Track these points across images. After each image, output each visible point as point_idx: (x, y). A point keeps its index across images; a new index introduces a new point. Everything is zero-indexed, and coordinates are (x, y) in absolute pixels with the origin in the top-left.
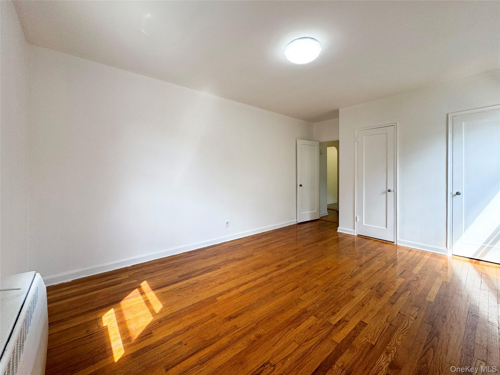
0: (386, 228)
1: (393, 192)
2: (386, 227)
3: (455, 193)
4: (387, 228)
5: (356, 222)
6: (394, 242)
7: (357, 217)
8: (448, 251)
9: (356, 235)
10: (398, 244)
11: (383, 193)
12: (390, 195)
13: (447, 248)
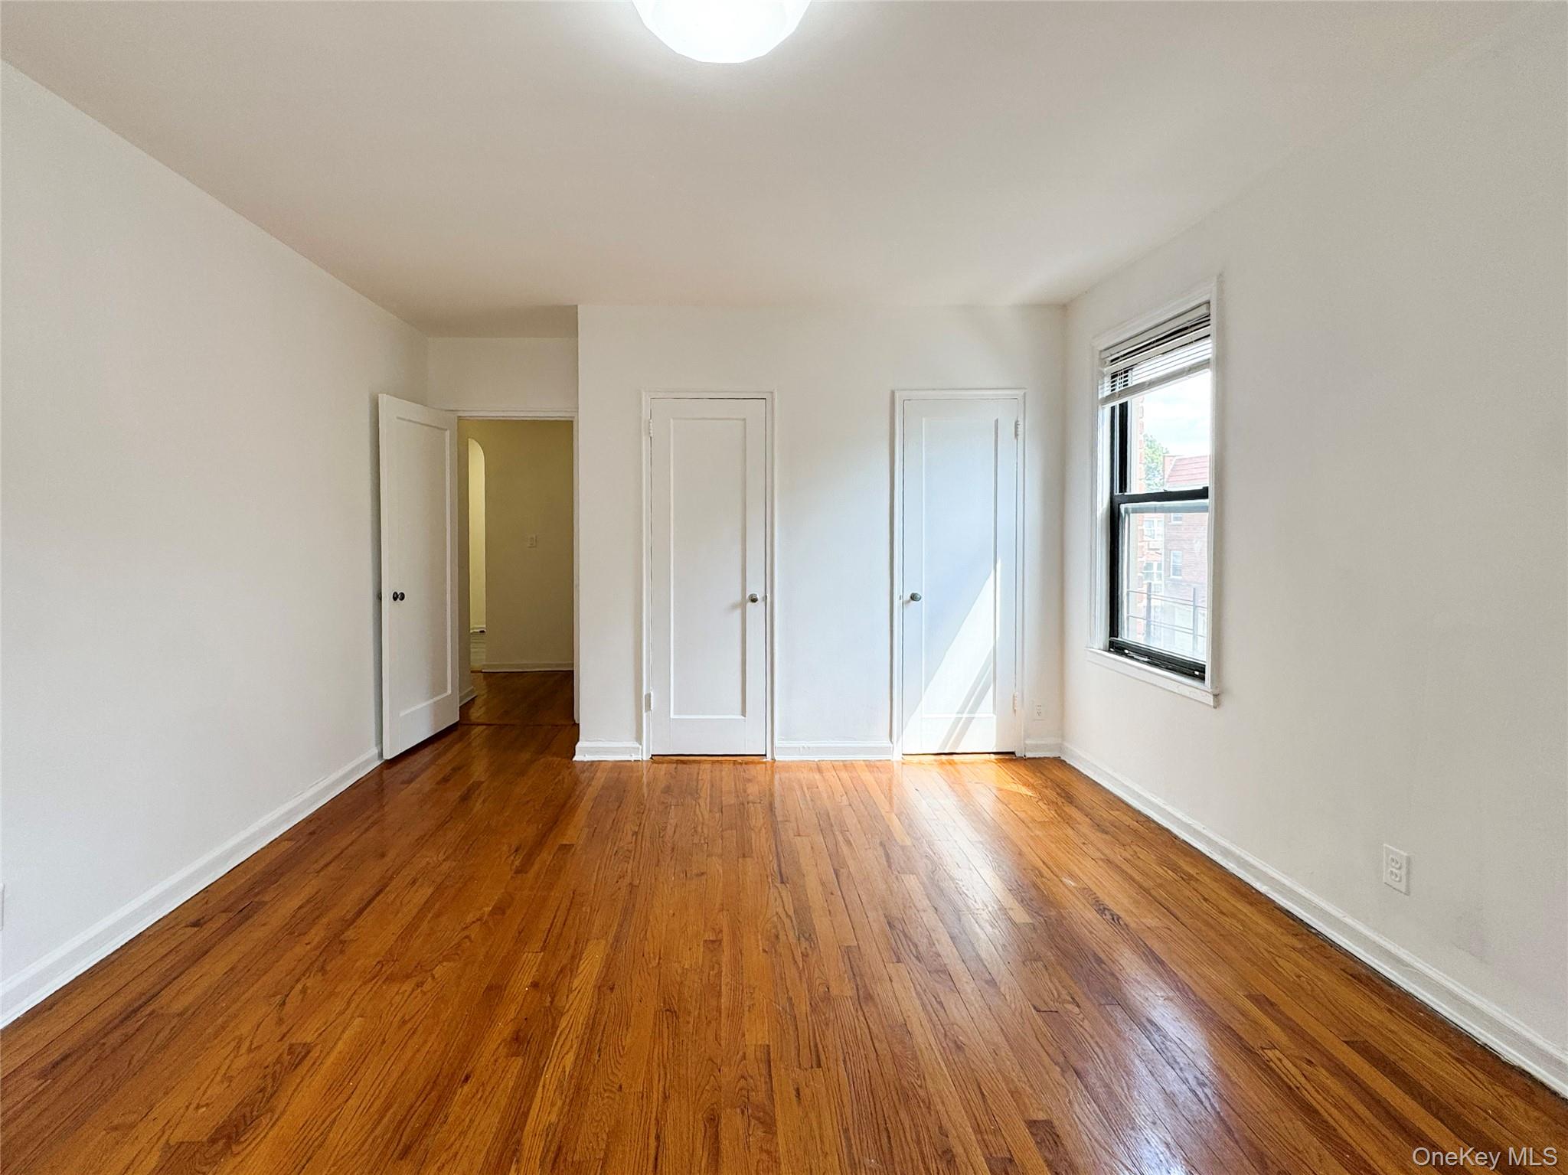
0: (743, 718)
1: (763, 603)
2: (744, 713)
3: (907, 597)
4: (745, 716)
5: (644, 715)
6: (765, 755)
7: (649, 696)
8: (893, 748)
9: (646, 757)
10: (777, 758)
11: (734, 607)
12: (755, 611)
13: (891, 740)
